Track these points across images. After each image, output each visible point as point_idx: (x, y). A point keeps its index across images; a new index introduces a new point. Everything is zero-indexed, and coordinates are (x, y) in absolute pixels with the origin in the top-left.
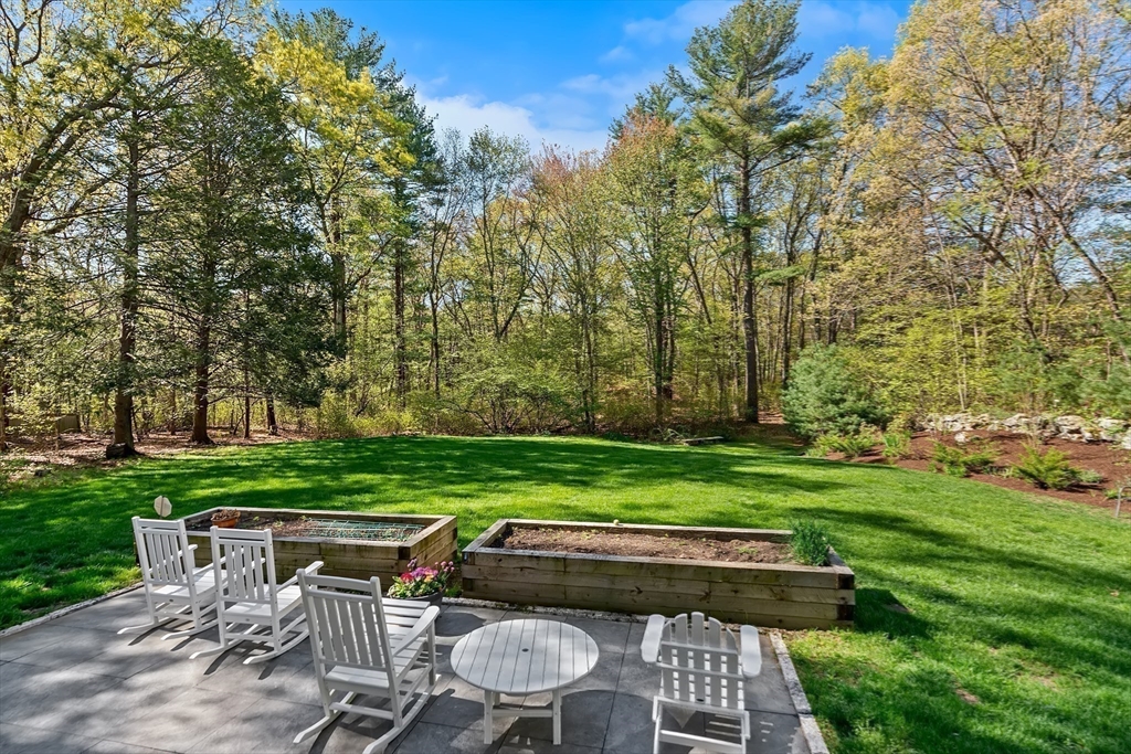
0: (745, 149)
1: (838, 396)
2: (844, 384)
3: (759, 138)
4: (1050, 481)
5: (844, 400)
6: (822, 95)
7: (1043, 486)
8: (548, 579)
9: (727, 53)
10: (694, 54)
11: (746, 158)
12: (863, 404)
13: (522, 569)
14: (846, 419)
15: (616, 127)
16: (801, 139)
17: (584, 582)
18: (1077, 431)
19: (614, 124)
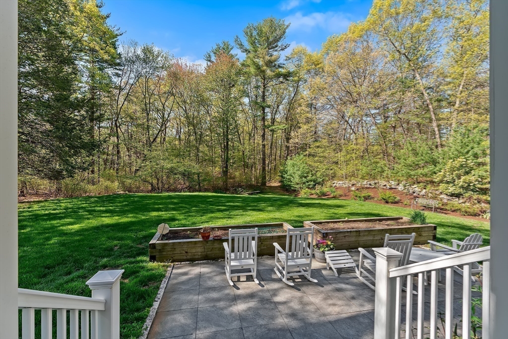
0: (264, 76)
1: (305, 175)
2: (307, 170)
3: (269, 72)
4: (390, 201)
5: (308, 176)
6: (290, 61)
7: (387, 202)
8: (353, 239)
9: (260, 36)
10: (247, 33)
11: (264, 80)
12: (314, 177)
13: (345, 236)
14: (309, 183)
15: (208, 56)
16: (286, 76)
17: (365, 238)
18: (385, 186)
19: (207, 54)
